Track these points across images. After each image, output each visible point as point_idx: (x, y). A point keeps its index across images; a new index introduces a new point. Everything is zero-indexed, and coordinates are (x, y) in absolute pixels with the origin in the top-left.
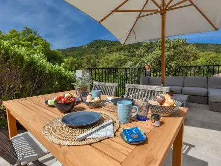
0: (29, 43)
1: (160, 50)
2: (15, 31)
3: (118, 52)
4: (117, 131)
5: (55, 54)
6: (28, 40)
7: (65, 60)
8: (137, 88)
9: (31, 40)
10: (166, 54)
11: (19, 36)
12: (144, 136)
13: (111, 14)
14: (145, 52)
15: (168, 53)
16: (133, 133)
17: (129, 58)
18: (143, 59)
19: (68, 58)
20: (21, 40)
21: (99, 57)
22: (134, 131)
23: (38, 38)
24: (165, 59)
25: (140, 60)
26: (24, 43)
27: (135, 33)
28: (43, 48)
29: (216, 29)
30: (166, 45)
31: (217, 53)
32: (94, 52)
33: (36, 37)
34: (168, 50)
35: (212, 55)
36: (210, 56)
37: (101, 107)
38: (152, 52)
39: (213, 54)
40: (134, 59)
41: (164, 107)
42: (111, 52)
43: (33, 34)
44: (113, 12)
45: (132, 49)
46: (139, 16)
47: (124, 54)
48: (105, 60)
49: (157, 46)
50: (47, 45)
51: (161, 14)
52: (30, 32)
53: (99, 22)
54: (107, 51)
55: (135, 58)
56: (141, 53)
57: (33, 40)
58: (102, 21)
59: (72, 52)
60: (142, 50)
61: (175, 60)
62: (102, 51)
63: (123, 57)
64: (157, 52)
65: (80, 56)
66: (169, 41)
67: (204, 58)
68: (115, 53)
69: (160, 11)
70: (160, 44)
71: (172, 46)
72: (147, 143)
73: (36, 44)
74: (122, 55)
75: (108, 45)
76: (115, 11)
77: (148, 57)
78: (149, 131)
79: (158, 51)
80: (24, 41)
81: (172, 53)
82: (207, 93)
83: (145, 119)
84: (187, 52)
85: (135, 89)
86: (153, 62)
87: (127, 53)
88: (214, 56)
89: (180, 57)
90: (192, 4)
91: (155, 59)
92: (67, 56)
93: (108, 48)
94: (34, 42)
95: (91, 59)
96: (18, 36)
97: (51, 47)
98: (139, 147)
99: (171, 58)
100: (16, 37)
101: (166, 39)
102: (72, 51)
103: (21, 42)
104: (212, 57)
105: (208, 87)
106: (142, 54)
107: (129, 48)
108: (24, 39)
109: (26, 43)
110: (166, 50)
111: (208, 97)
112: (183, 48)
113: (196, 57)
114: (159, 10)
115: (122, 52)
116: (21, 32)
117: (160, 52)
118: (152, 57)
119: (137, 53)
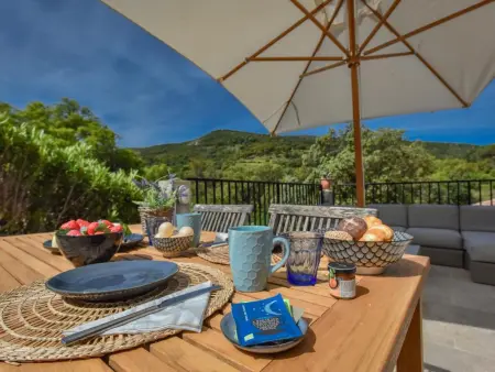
0: (70, 130)
1: (352, 151)
2: (41, 106)
3: (265, 157)
4: (220, 311)
5: (126, 156)
6: (67, 126)
7: (146, 169)
8: (297, 213)
9: (75, 124)
10: (366, 159)
11: (48, 117)
12: (303, 326)
13: (244, 64)
14: (321, 156)
15: (369, 158)
16: (264, 314)
17: (287, 169)
18: (317, 171)
19: (155, 166)
20: (52, 124)
21: (224, 165)
22: (267, 308)
23: (90, 122)
24: (364, 170)
25: (311, 171)
26: (57, 130)
27: (296, 109)
28: (99, 143)
29: (466, 105)
30: (363, 141)
31: (469, 161)
32: (212, 156)
33: (86, 118)
34: (370, 153)
35: (459, 166)
36: (457, 167)
37: (196, 255)
38: (335, 155)
39: (463, 165)
40: (298, 171)
41: (366, 243)
42: (248, 156)
43: (79, 113)
44: (248, 60)
45: (293, 152)
46: (305, 74)
47: (276, 160)
48: (235, 171)
49: (345, 143)
50: (109, 136)
51: (350, 66)
52: (74, 110)
53: (218, 81)
54: (242, 154)
55: (300, 169)
56: (312, 157)
57: (79, 125)
58: (224, 78)
59: (165, 154)
60: (314, 151)
61: (384, 173)
62: (230, 153)
63: (275, 166)
64: (347, 155)
65: (182, 163)
66: (369, 134)
67: (444, 172)
68: (257, 159)
69: (347, 60)
70: (352, 139)
71: (376, 143)
72: (312, 351)
73: (84, 134)
74: (273, 163)
75: (243, 141)
76: (254, 58)
77: (328, 166)
78: (320, 313)
79: (349, 153)
80: (59, 127)
81: (377, 159)
82: (462, 241)
83: (312, 280)
84: (408, 157)
85: (291, 216)
86: (339, 177)
87: (283, 159)
88: (464, 168)
89: (395, 167)
90: (413, 52)
91: (343, 170)
92: (151, 162)
93: (242, 148)
94: (80, 128)
95: (204, 169)
96: (45, 115)
97: (117, 141)
98: (280, 363)
99: (376, 169)
100: (42, 118)
101: (363, 130)
102: (165, 151)
103: (51, 129)
104: (460, 169)
105: (462, 228)
106: (315, 159)
107: (287, 147)
108: (58, 122)
109: (63, 130)
110: (364, 152)
111: (465, 251)
112: (399, 148)
113: (428, 170)
114: (345, 57)
115: (274, 156)
116: (53, 108)
117: (353, 156)
118: (337, 167)
119: (304, 157)
